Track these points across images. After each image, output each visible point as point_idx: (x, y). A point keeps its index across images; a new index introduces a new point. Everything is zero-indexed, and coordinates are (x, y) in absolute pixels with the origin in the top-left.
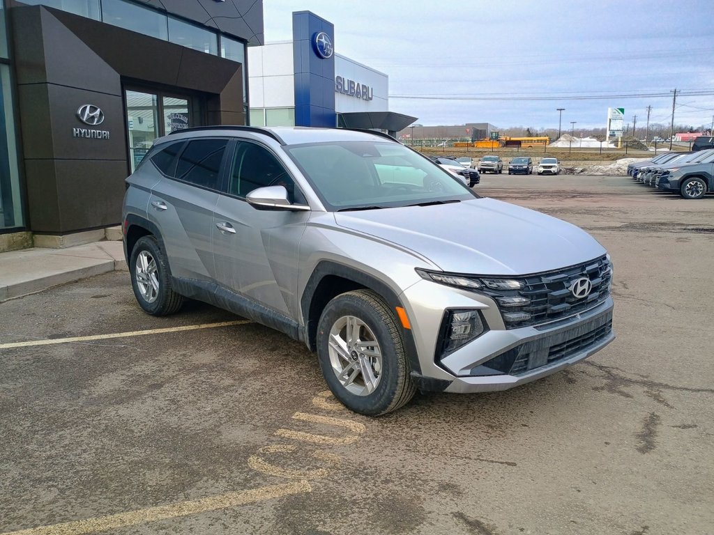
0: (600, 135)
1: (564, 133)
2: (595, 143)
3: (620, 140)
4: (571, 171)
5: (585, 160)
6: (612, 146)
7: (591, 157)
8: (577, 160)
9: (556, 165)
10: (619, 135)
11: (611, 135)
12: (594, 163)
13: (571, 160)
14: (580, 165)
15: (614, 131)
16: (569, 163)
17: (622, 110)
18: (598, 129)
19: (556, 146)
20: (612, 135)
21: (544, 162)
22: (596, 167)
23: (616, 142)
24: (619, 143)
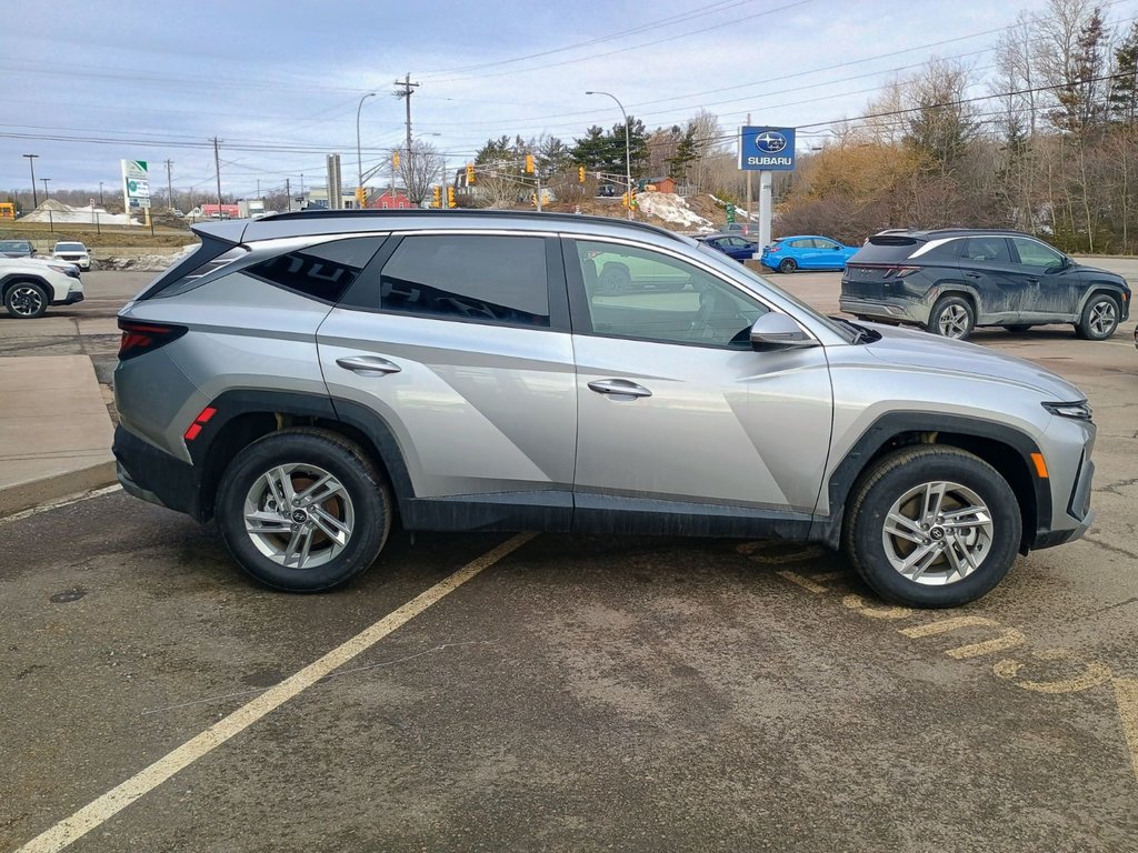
0: (112, 203)
1: (47, 196)
2: (106, 218)
3: (147, 212)
4: (109, 264)
5: (130, 245)
6: (134, 222)
7: (139, 241)
8: (115, 245)
9: (85, 253)
10: (146, 205)
11: (131, 204)
12: (147, 250)
13: (103, 245)
14: (121, 253)
15: (136, 199)
16: (102, 250)
17: (144, 165)
18: (67, 192)
19: (37, 219)
20: (134, 204)
21: (61, 248)
22: (154, 258)
23: (140, 215)
24: (147, 218)
